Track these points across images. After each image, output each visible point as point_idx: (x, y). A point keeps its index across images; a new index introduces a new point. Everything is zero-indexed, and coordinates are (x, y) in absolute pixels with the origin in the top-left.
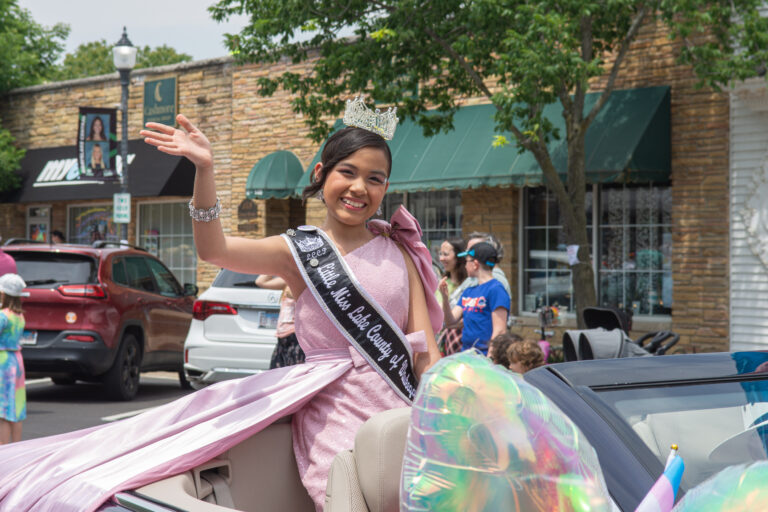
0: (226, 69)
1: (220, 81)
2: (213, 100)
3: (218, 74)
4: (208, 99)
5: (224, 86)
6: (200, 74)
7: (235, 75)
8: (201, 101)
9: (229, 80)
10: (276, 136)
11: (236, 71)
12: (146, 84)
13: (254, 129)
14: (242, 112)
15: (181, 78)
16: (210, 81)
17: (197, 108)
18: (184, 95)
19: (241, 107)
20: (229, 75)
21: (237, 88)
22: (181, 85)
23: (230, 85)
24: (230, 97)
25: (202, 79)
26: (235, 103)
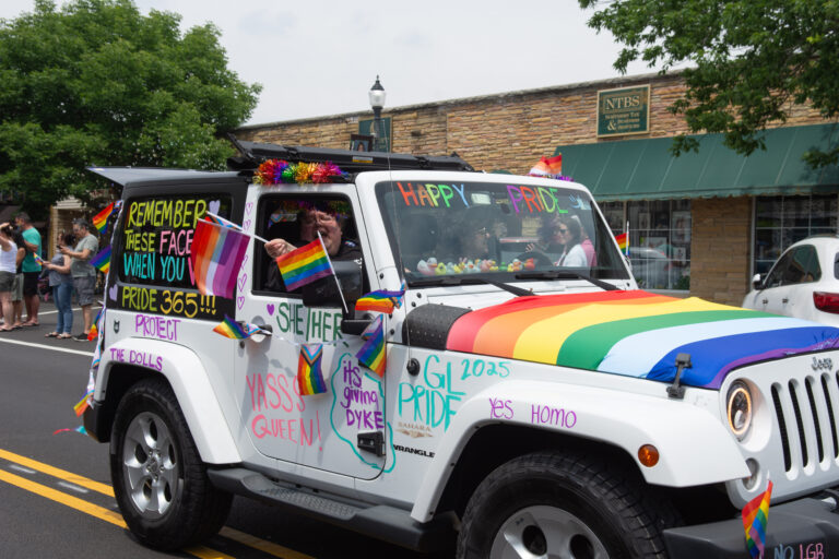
0: (440, 110)
1: (434, 119)
2: (428, 133)
3: (432, 114)
4: (422, 132)
5: (437, 123)
6: (415, 114)
7: (450, 115)
8: (416, 134)
9: (443, 118)
10: (491, 159)
11: (449, 112)
12: (361, 122)
13: (469, 155)
14: (458, 142)
15: (395, 118)
16: (425, 120)
17: (411, 139)
18: (397, 131)
19: (456, 138)
20: (443, 114)
21: (452, 124)
22: (396, 124)
23: (445, 122)
24: (444, 131)
25: (416, 118)
26: (450, 136)
